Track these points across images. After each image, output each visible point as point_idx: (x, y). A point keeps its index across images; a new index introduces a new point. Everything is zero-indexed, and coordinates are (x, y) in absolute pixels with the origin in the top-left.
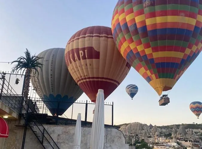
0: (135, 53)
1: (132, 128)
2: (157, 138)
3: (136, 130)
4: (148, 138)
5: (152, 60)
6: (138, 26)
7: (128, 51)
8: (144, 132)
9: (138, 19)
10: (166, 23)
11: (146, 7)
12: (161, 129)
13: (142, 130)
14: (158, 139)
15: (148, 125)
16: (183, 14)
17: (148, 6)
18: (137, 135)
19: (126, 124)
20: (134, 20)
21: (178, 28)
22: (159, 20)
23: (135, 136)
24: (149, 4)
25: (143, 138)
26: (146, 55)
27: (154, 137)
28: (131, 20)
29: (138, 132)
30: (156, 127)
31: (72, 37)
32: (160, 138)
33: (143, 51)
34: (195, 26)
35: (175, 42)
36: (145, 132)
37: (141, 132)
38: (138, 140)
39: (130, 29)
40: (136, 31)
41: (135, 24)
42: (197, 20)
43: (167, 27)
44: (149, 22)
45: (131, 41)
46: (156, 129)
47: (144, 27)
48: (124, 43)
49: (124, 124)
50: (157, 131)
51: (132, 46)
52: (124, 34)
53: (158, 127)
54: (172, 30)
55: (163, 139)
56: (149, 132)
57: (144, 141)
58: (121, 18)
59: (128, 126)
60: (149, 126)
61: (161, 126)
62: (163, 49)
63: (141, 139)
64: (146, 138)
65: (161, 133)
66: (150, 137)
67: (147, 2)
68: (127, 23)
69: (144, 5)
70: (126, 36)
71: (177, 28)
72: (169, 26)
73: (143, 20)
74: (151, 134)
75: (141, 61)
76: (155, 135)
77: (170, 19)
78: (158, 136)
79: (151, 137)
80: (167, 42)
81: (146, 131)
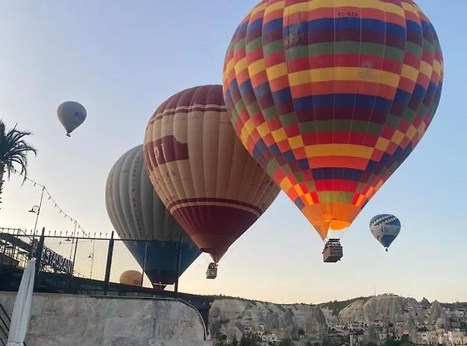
0: (268, 145)
1: (377, 308)
2: (442, 333)
3: (388, 313)
4: (419, 333)
5: (305, 161)
6: (273, 89)
7: (256, 141)
8: (408, 317)
9: (273, 73)
10: (331, 83)
11: (288, 47)
12: (452, 310)
13: (403, 313)
14: (445, 334)
15: (419, 300)
16: (367, 63)
17: (293, 45)
18: (391, 325)
19: (362, 298)
20: (263, 74)
21: (357, 95)
22: (316, 75)
23: (387, 328)
24: (296, 40)
25: (406, 333)
26: (291, 151)
27: (434, 330)
28: (257, 74)
29: (394, 318)
30: (437, 306)
31: (158, 110)
32: (450, 333)
33: (285, 143)
34: (398, 90)
35: (351, 125)
36: (411, 317)
37: (400, 318)
38: (394, 337)
39: (257, 94)
40: (269, 99)
41: (267, 83)
42: (402, 75)
43: (335, 92)
44: (295, 80)
45: (260, 119)
46: (438, 310)
47: (286, 91)
48: (247, 123)
49: (357, 299)
50: (442, 315)
51: (263, 131)
52: (246, 104)
53: (443, 305)
54: (345, 97)
55: (457, 336)
56: (422, 316)
57: (409, 339)
58: (238, 68)
59: (369, 302)
60: (421, 303)
61: (451, 303)
62: (327, 139)
63: (400, 335)
64: (414, 331)
65: (451, 320)
66: (424, 330)
67: (291, 36)
68: (249, 80)
69: (286, 43)
70: (249, 109)
71: (356, 92)
72: (338, 90)
73: (282, 75)
74: (426, 323)
75: (282, 163)
76: (436, 326)
77: (341, 74)
78: (442, 327)
79: (426, 331)
80: (335, 125)
81: (414, 314)
